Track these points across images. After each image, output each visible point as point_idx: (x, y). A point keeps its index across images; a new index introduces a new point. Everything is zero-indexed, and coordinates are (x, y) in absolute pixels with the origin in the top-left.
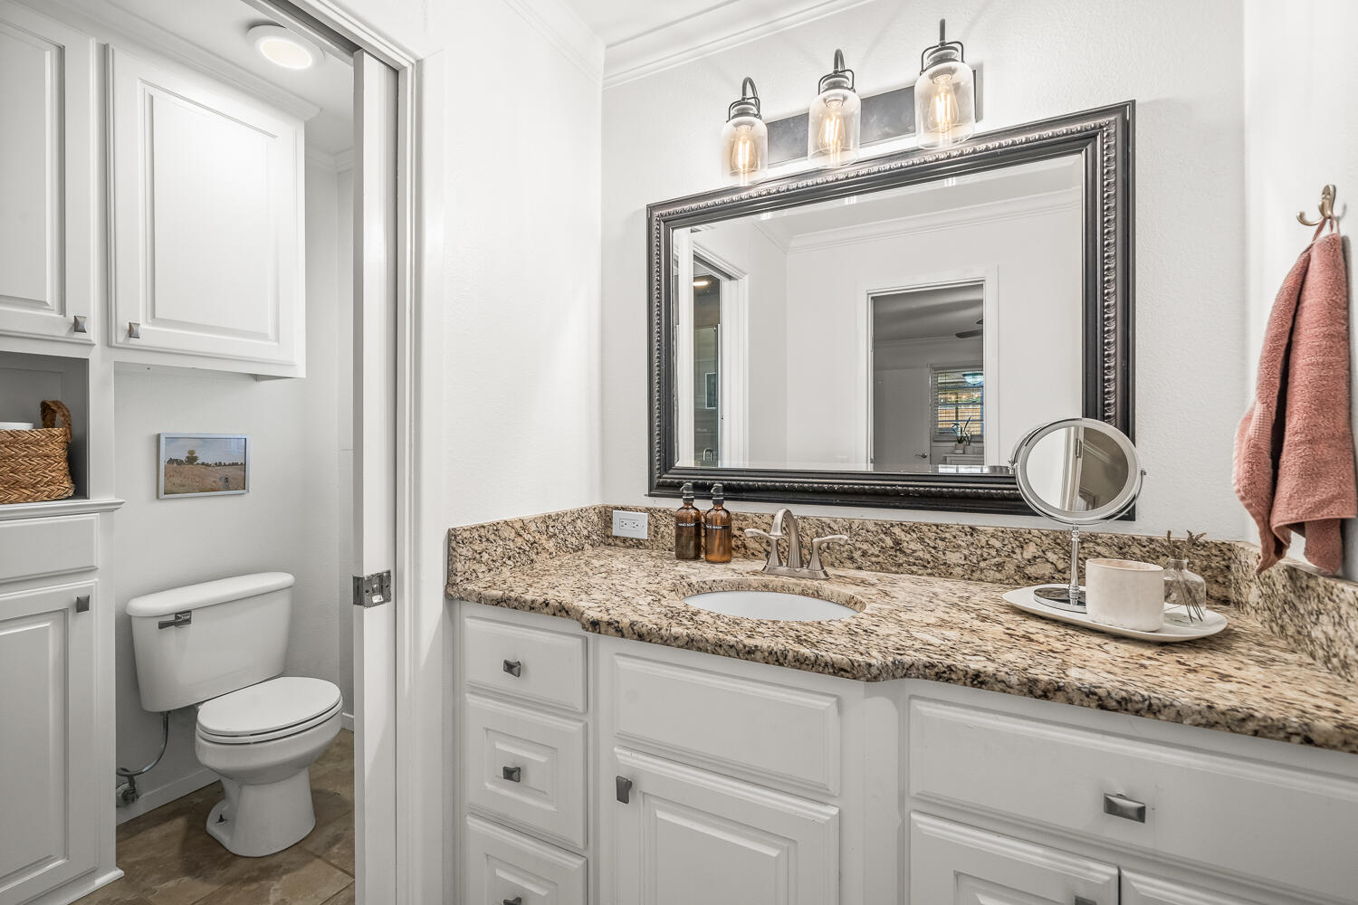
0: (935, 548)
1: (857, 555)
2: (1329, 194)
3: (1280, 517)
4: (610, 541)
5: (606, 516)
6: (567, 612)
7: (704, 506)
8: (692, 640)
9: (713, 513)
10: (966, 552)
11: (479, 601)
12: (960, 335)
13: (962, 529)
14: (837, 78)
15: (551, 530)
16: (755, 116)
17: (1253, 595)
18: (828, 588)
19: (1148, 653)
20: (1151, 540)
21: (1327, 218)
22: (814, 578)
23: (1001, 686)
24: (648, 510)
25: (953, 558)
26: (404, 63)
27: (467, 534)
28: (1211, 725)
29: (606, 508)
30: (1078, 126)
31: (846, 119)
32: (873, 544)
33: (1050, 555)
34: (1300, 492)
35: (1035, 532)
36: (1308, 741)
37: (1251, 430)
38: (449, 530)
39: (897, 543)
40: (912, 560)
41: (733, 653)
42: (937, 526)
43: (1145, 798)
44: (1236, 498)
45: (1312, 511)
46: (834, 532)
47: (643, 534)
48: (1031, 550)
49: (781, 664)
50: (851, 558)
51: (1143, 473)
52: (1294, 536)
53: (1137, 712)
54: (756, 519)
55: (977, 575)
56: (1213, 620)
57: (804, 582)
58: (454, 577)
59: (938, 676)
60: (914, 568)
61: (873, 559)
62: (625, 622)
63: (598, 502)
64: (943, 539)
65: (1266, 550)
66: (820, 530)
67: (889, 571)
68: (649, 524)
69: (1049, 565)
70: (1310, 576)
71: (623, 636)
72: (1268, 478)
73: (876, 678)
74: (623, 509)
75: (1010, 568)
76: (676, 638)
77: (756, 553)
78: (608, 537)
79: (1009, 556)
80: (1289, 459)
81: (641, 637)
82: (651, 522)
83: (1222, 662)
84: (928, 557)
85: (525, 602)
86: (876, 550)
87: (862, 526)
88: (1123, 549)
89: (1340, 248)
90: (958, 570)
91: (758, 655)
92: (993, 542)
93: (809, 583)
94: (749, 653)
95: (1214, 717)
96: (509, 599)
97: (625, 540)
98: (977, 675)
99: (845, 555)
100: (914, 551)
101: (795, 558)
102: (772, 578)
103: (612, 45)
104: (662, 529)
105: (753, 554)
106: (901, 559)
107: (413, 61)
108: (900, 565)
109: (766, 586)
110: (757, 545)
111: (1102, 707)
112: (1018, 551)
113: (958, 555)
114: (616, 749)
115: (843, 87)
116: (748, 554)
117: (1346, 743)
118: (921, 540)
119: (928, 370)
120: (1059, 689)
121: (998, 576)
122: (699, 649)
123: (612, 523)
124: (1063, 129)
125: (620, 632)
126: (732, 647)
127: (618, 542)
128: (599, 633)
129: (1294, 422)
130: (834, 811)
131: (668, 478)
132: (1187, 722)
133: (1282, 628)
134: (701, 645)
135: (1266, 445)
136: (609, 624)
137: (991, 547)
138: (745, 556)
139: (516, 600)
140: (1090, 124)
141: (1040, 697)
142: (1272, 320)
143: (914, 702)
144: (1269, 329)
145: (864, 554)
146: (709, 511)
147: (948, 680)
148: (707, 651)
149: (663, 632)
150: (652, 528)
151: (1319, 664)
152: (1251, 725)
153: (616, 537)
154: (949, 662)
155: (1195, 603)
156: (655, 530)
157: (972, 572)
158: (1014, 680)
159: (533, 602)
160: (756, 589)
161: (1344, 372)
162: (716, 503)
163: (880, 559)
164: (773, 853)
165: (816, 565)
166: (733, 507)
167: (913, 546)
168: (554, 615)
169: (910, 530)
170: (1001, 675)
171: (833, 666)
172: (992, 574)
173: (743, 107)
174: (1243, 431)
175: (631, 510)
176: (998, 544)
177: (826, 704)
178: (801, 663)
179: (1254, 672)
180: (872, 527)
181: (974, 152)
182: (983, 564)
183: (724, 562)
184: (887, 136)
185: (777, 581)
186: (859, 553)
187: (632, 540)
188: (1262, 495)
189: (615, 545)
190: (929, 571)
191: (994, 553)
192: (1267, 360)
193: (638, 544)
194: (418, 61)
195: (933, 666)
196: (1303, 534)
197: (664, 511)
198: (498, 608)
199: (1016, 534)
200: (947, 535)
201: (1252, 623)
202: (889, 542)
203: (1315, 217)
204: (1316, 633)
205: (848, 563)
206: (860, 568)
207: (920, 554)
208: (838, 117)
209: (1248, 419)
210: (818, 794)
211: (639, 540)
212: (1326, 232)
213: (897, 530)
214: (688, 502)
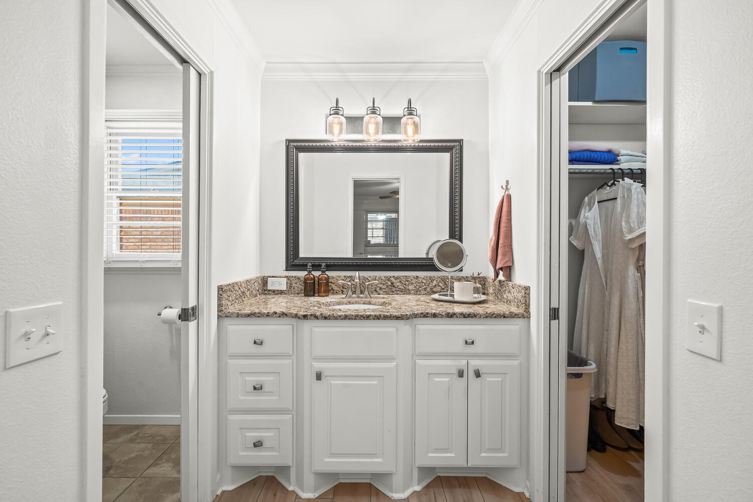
0: (405, 284)
1: (378, 289)
2: (507, 182)
3: (498, 266)
4: (266, 292)
5: (264, 281)
6: (286, 315)
7: (317, 274)
8: (347, 316)
9: (321, 276)
10: (415, 285)
11: (238, 316)
12: (381, 198)
13: (414, 277)
14: (374, 111)
15: (248, 286)
16: (342, 115)
17: (491, 290)
18: (373, 300)
19: (471, 305)
20: (467, 277)
21: (507, 189)
22: (366, 298)
23: (440, 316)
24: (286, 277)
25: (411, 287)
26: (206, 72)
27: (225, 288)
28: (487, 317)
29: (264, 277)
30: (448, 144)
31: (377, 124)
32: (384, 284)
33: (440, 284)
34: (503, 259)
35: (436, 277)
36: (504, 317)
37: (492, 244)
38: (218, 287)
39: (392, 283)
40: (397, 289)
41: (362, 318)
42: (406, 276)
43: (473, 339)
44: (489, 262)
45: (504, 264)
46: (369, 281)
47: (284, 288)
48: (435, 283)
49: (379, 319)
50: (376, 291)
51: (467, 256)
52: (500, 271)
53: (472, 317)
54: (338, 278)
55: (418, 293)
56: (483, 297)
57: (364, 299)
58: (221, 307)
59: (424, 316)
60: (398, 292)
61: (384, 290)
62: (318, 314)
63: (259, 275)
64: (408, 281)
65: (495, 276)
66: (364, 281)
67: (390, 294)
68: (287, 283)
69: (440, 287)
70: (503, 281)
71: (318, 319)
72: (496, 256)
73: (408, 319)
74: (273, 277)
75: (429, 289)
76: (340, 316)
77: (338, 292)
78: (265, 290)
79: (428, 285)
80: (500, 251)
81: (326, 318)
82: (288, 282)
83: (486, 305)
84: (403, 288)
85: (264, 313)
86: (384, 287)
87: (380, 278)
88: (459, 279)
89: (509, 197)
90: (413, 292)
91: (371, 317)
92: (423, 281)
93: (366, 299)
94: (368, 317)
95: (487, 315)
96: (255, 313)
97: (274, 291)
98: (435, 314)
99: (373, 289)
100: (398, 286)
101: (358, 291)
102: (351, 299)
103: (270, 63)
104: (293, 285)
105: (336, 292)
106: (394, 289)
107: (209, 71)
108: (393, 292)
109: (349, 302)
110: (338, 289)
111: (464, 317)
112: (431, 283)
113: (412, 286)
114: (313, 363)
115: (376, 114)
116: (335, 293)
117: (511, 316)
118: (400, 282)
119: (364, 212)
120: (455, 314)
121: (425, 292)
122: (349, 319)
123: (267, 284)
124: (445, 144)
125: (316, 317)
126: (362, 316)
127: (270, 292)
128: (307, 319)
129: (501, 241)
130: (395, 363)
131: (297, 262)
132: (482, 317)
133: (498, 297)
134: (350, 317)
135: (495, 247)
136: (311, 315)
137: (423, 282)
138: (333, 294)
139: (259, 313)
140: (452, 144)
141: (450, 317)
142: (496, 214)
143: (417, 326)
144: (496, 216)
145: (381, 289)
146: (319, 276)
147: (427, 317)
148: (352, 319)
149: (335, 315)
150: (289, 285)
151: (505, 304)
152: (494, 315)
153: (269, 290)
154: (426, 312)
155: (479, 293)
156: (290, 286)
157: (417, 292)
158: (444, 314)
159: (268, 313)
160: (346, 304)
161: (510, 229)
162: (322, 272)
163: (386, 290)
164: (376, 382)
165: (366, 293)
166: (330, 274)
167: (398, 284)
168: (280, 317)
169: (397, 278)
170: (441, 313)
171: (396, 317)
172: (423, 292)
173: (336, 111)
174: (490, 244)
175: (277, 277)
176: (425, 281)
177: (393, 330)
178: (386, 318)
179: (493, 306)
180: (383, 279)
181: (419, 145)
182: (420, 289)
183: (327, 296)
184: (389, 133)
185: (354, 300)
186: (379, 288)
187: (278, 291)
188: (494, 261)
189: (269, 294)
190: (403, 293)
191: (424, 285)
192: (496, 225)
193: (281, 292)
194: (211, 72)
195: (423, 313)
196: (502, 271)
197: (295, 277)
198: (249, 318)
199: (430, 278)
200: (409, 280)
201: (491, 298)
202: (389, 283)
203: (504, 187)
204: (505, 296)
205: (375, 293)
206: (379, 294)
207: (400, 287)
208: (374, 123)
209: (491, 240)
210: (390, 359)
211: (281, 291)
212: (507, 192)
213: (392, 279)
214: (310, 272)
